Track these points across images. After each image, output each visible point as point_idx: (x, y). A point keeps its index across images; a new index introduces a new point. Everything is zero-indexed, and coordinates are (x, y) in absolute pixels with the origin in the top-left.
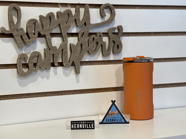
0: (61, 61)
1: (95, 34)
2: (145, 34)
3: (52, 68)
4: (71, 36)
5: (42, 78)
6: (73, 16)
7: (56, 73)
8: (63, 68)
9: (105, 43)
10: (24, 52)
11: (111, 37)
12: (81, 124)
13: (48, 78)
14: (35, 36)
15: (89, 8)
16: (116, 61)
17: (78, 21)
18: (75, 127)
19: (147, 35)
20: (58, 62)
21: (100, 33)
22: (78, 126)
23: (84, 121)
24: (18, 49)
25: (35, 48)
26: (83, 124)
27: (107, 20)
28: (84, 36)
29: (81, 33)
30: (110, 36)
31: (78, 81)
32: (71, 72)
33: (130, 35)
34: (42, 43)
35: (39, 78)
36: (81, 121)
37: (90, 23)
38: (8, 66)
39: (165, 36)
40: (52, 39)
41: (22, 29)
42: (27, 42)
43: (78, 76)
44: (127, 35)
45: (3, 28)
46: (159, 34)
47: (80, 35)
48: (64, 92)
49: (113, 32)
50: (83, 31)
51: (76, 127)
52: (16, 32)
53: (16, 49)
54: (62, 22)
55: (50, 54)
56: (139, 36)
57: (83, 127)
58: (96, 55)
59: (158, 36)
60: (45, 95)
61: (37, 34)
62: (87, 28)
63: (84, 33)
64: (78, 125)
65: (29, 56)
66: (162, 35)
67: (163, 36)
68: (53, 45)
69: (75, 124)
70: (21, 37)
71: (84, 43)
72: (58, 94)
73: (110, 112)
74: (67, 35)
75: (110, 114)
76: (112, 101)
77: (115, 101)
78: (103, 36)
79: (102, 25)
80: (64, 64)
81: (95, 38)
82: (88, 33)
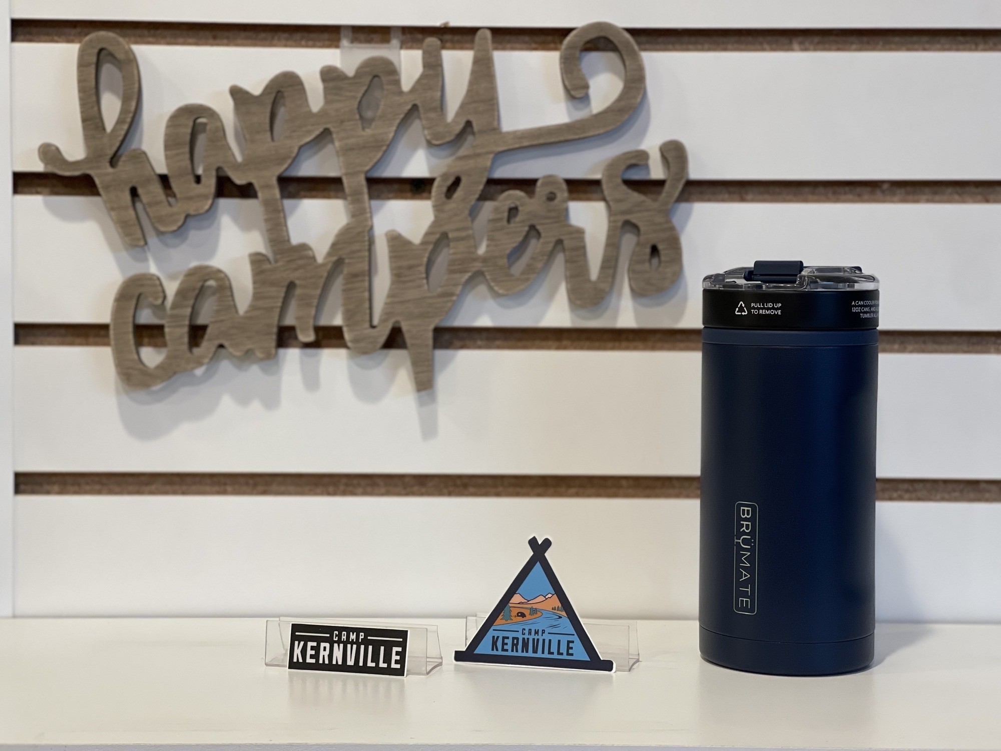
0: (336, 321)
2: (847, 189)
4: (409, 195)
5: (243, 400)
6: (400, 93)
7: (312, 382)
8: (351, 357)
9: (578, 233)
10: (152, 270)
11: (611, 205)
12: (339, 642)
13: (271, 401)
17: (432, 115)
18: (312, 657)
19: (860, 199)
21: (550, 180)
22: (324, 654)
23: (358, 630)
24: (124, 254)
25: (212, 251)
27: (605, 112)
28: (459, 193)
30: (608, 198)
31: (429, 430)
32: (391, 378)
33: (750, 197)
34: (246, 226)
35: (227, 402)
36: (341, 629)
37: (498, 129)
39: (976, 201)
40: (294, 208)
42: (160, 219)
43: (433, 399)
44: (730, 193)
45: (48, 152)
46: (935, 193)
47: (439, 187)
48: (363, 482)
49: (637, 176)
50: (458, 168)
51: (316, 656)
52: (110, 170)
53: (115, 251)
54: (343, 122)
55: (273, 284)
56: (806, 201)
57: (350, 662)
58: (536, 300)
59: (928, 201)
60: (260, 488)
62: (478, 155)
64: (327, 645)
65: (171, 288)
66: (956, 197)
67: (963, 201)
69: (312, 639)
70: (134, 192)
71: (458, 230)
72: (331, 489)
73: (516, 599)
74: (365, 190)
75: (514, 612)
76: (533, 542)
77: (547, 543)
78: (566, 194)
79: (562, 138)
80: (347, 336)
81: (520, 208)
82: (484, 180)
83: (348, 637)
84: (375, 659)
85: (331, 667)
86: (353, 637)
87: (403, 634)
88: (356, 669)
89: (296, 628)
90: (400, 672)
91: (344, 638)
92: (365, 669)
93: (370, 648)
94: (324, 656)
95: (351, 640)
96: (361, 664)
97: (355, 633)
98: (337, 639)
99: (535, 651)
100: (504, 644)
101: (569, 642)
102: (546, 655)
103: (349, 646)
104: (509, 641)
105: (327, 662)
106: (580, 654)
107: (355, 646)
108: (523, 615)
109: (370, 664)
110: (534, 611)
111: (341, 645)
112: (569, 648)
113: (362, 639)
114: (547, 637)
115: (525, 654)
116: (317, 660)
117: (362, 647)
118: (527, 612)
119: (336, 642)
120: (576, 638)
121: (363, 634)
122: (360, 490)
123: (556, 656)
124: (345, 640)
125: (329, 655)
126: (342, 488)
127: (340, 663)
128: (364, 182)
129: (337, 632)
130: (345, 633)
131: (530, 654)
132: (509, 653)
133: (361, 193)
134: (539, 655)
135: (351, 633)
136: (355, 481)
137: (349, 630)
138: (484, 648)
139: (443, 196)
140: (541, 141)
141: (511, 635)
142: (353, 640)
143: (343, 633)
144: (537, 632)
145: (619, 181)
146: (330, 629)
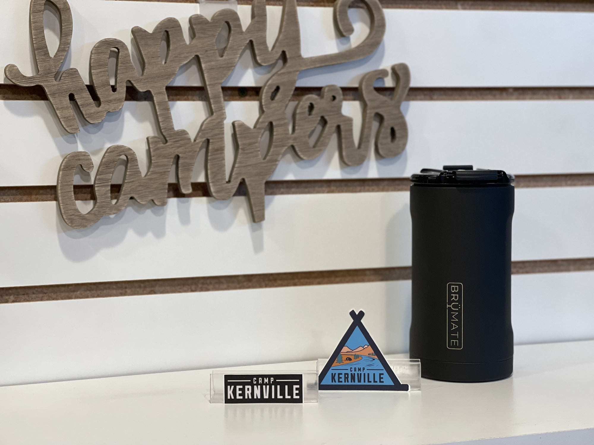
0: (201, 179)
1: (318, 90)
2: (488, 92)
3: (173, 202)
4: (237, 97)
5: (141, 233)
6: (242, 33)
7: (185, 219)
8: (209, 202)
9: (349, 121)
10: (80, 148)
11: (368, 102)
12: (257, 384)
13: (160, 233)
14: (116, 95)
15: (299, 5)
16: (386, 183)
17: (262, 47)
18: (240, 395)
19: (495, 98)
20: (193, 180)
21: (332, 88)
22: (248, 393)
23: (269, 376)
24: (61, 139)
25: (119, 136)
26: (266, 384)
27: (358, 47)
28: (279, 96)
29: (270, 86)
30: (366, 99)
31: (258, 247)
32: (235, 215)
33: (435, 97)
34: (141, 119)
35: (131, 234)
36: (258, 376)
37: (300, 56)
38: (30, 194)
39: (554, 99)
40: (173, 106)
41: (74, 73)
42: (91, 115)
43: (260, 227)
44: (425, 95)
45: (11, 70)
46: (534, 94)
47: (267, 93)
48: (213, 281)
49: (379, 85)
50: (275, 81)
51: (243, 394)
52: (55, 83)
53: (54, 136)
54: (206, 51)
55: (165, 157)
56: (466, 99)
57: (266, 396)
58: (321, 162)
59: (531, 99)
60: (148, 289)
61: (122, 91)
62: (290, 73)
63: (278, 89)
64: (250, 387)
65: (96, 160)
66: (545, 96)
67: (548, 99)
68: (177, 127)
69: (239, 384)
70: (72, 97)
71: (279, 120)
72: (193, 287)
73: (345, 349)
74: (222, 95)
75: (344, 358)
76: (352, 314)
77: (362, 314)
78: (342, 97)
79: (339, 62)
80: (212, 189)
81: (315, 106)
82: (294, 88)
83: (263, 381)
84: (282, 393)
85: (253, 400)
86: (266, 380)
87: (300, 377)
88: (270, 400)
89: (227, 377)
90: (300, 401)
91: (260, 381)
92: (276, 400)
93: (278, 387)
94: (248, 394)
95: (265, 383)
96: (273, 397)
97: (267, 378)
98: (256, 383)
99: (359, 381)
100: (339, 378)
101: (380, 374)
102: (367, 383)
103: (264, 387)
104: (342, 376)
105: (250, 397)
106: (388, 381)
107: (268, 387)
108: (350, 359)
109: (279, 397)
110: (357, 357)
111: (259, 387)
112: (380, 378)
113: (272, 381)
114: (366, 372)
115: (353, 383)
116: (244, 397)
117: (273, 387)
118: (352, 357)
119: (255, 385)
120: (384, 372)
121: (273, 378)
122: (211, 287)
123: (373, 383)
124: (261, 383)
125: (251, 393)
126: (200, 286)
127: (259, 397)
128: (221, 90)
129: (256, 379)
130: (261, 378)
131: (357, 383)
132: (343, 383)
133: (219, 97)
134: (362, 383)
135: (265, 378)
136: (208, 281)
137: (263, 376)
138: (327, 380)
139: (269, 98)
140: (327, 64)
141: (343, 372)
142: (266, 383)
143: (260, 378)
144: (359, 370)
145: (372, 88)
146: (251, 377)
